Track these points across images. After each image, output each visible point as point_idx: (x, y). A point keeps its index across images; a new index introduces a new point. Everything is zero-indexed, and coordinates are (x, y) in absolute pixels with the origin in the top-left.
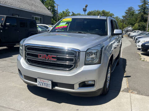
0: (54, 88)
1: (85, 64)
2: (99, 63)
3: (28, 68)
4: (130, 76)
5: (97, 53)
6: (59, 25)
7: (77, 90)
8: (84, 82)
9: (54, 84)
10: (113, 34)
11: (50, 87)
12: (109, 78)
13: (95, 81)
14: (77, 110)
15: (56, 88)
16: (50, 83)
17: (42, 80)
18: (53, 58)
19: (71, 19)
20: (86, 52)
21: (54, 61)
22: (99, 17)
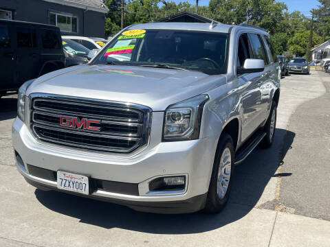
0: (94, 194)
1: (163, 140)
2: (195, 136)
4: (290, 174)
5: (190, 114)
6: (114, 47)
7: (145, 196)
8: (161, 179)
9: (95, 184)
10: (240, 71)
11: (85, 191)
12: (229, 176)
13: (185, 177)
14: (145, 242)
15: (100, 192)
16: (85, 180)
17: (68, 174)
19: (145, 31)
20: (165, 112)
21: (95, 132)
22: (211, 26)
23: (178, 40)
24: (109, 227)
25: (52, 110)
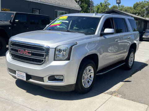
0: (29, 81)
3: (12, 62)
5: (66, 50)
7: (47, 83)
9: (29, 77)
12: (93, 79)
13: (63, 76)
15: (31, 80)
16: (25, 75)
17: (19, 72)
18: (28, 53)
19: (67, 17)
21: (29, 56)
22: (94, 14)
23: (80, 20)
24: (35, 95)
25: (16, 47)
